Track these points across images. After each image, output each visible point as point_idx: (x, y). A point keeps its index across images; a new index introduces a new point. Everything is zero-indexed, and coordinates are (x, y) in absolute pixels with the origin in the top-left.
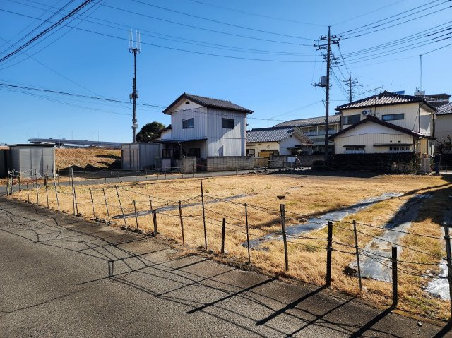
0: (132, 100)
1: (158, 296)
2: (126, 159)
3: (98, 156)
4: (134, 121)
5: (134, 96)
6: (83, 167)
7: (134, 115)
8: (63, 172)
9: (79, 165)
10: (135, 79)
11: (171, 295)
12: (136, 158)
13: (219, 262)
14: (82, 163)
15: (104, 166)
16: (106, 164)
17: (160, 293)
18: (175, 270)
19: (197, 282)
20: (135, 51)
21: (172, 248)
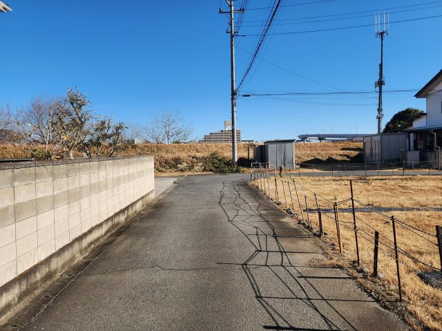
0: (378, 89)
1: (259, 297)
2: (368, 151)
3: (343, 149)
4: (380, 110)
5: (380, 83)
6: (324, 159)
7: (380, 104)
8: (304, 165)
9: (320, 158)
10: (381, 65)
11: (270, 302)
12: (377, 151)
13: (360, 285)
14: (323, 156)
15: (345, 158)
16: (348, 156)
17: (263, 295)
18: (302, 277)
19: (309, 299)
20: (382, 34)
21: (325, 254)
